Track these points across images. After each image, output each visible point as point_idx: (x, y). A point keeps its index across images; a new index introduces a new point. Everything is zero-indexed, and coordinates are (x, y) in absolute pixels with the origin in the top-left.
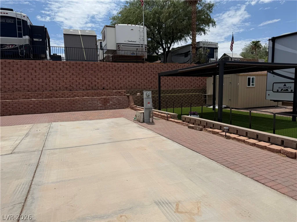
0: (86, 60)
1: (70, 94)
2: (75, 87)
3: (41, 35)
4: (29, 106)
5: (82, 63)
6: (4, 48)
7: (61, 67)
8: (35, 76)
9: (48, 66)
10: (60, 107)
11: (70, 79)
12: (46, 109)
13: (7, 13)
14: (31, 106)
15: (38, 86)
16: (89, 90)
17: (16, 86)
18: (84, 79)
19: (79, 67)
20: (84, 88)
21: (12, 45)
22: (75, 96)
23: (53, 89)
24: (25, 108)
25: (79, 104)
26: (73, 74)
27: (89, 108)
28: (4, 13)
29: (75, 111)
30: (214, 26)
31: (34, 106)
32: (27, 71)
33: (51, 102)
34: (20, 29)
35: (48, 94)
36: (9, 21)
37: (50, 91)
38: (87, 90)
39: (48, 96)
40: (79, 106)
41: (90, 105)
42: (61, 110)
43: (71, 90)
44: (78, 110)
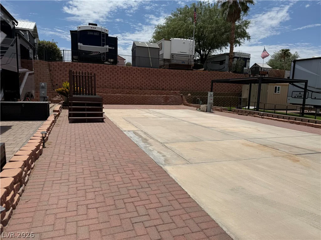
0: (152, 67)
1: (142, 92)
2: (144, 87)
3: (114, 44)
4: (117, 99)
5: (149, 69)
6: (92, 54)
7: (135, 71)
8: (117, 78)
9: (127, 71)
10: (137, 101)
11: (141, 81)
12: (128, 102)
13: (95, 28)
14: (119, 99)
15: (119, 85)
16: (153, 90)
17: (104, 84)
18: (150, 81)
19: (147, 72)
20: (150, 88)
21: (97, 52)
22: (145, 94)
23: (129, 88)
24: (115, 100)
25: (149, 100)
26: (143, 77)
27: (155, 103)
28: (93, 28)
29: (146, 104)
30: (249, 40)
31: (121, 99)
32: (112, 73)
33: (132, 97)
34: (103, 41)
35: (128, 91)
36: (96, 34)
37: (127, 89)
38: (152, 90)
39: (128, 93)
40: (149, 101)
41: (156, 101)
42: (137, 103)
43: (141, 89)
44: (149, 104)
